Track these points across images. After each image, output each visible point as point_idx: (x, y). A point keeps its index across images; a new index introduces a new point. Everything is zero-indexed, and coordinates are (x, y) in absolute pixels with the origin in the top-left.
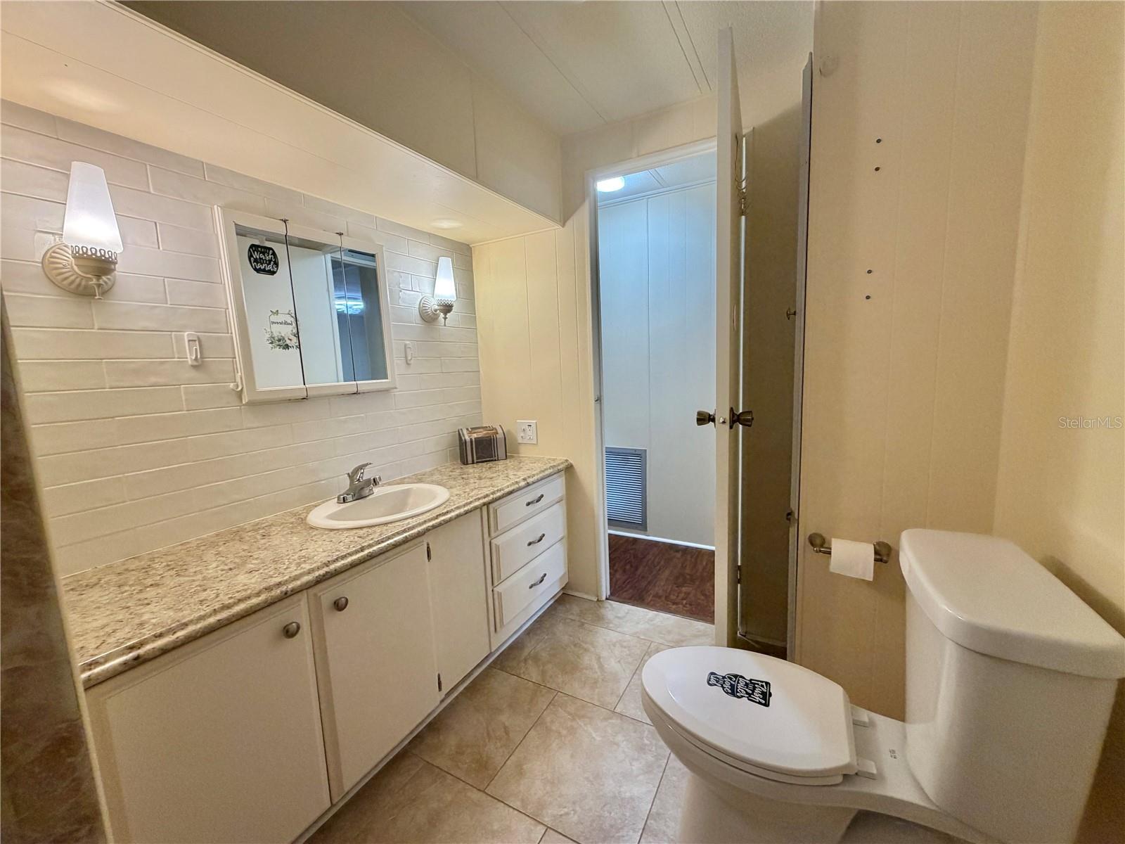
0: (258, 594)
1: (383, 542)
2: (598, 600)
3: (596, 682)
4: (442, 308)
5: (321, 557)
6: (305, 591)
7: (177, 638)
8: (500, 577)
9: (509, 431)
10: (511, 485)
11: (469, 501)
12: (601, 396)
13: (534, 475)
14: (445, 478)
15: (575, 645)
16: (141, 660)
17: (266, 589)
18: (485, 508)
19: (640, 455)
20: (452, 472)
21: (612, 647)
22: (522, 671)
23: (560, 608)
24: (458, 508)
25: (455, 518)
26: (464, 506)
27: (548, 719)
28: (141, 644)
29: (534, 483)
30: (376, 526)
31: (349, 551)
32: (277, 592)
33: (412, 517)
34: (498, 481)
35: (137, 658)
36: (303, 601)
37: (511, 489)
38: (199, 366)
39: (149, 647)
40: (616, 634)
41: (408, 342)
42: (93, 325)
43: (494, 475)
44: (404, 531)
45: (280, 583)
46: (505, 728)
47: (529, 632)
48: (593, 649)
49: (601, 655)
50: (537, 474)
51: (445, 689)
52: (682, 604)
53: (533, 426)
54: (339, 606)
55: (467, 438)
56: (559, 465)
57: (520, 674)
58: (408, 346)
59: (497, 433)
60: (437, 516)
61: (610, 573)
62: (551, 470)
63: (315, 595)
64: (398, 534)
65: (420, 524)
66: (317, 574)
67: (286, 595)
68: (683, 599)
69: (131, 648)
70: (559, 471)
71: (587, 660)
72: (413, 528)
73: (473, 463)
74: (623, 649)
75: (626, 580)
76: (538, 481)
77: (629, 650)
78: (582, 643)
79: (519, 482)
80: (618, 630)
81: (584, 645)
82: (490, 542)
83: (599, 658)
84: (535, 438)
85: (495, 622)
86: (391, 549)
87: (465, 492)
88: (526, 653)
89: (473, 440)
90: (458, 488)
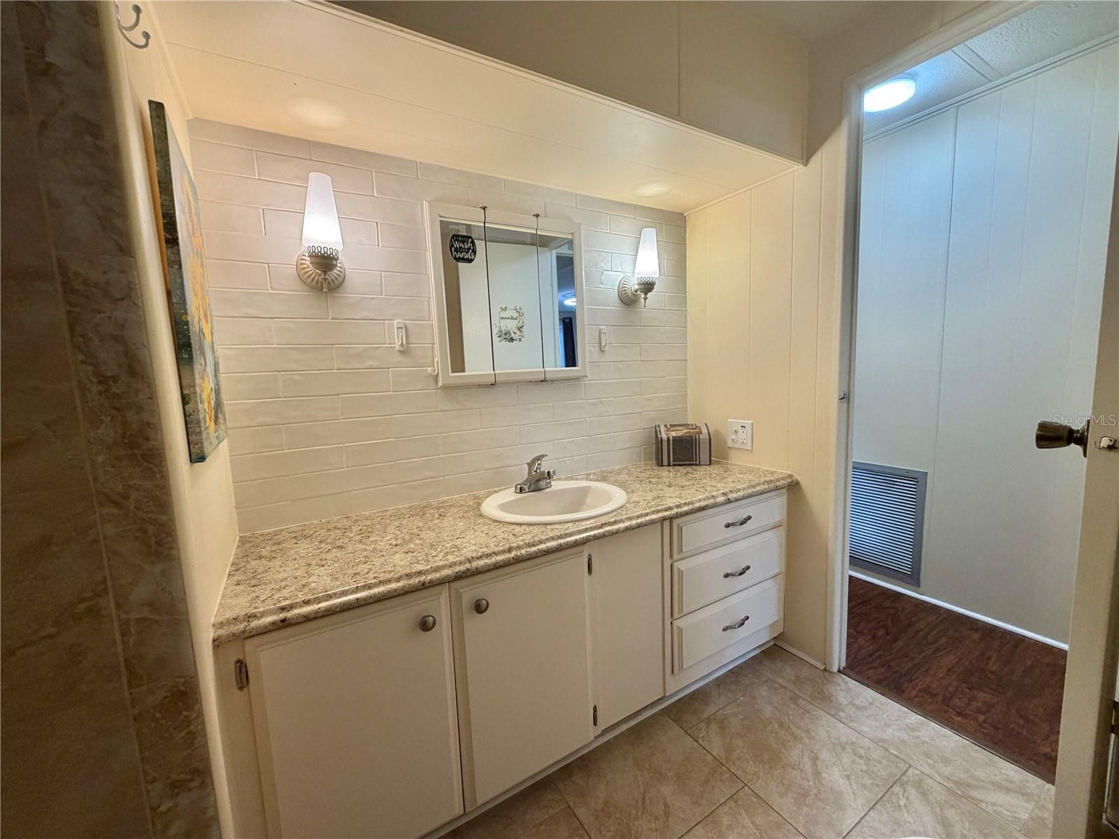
0: (398, 580)
1: (534, 545)
2: (825, 670)
3: (804, 794)
4: (642, 286)
5: (469, 552)
6: (447, 584)
7: (319, 609)
8: (681, 610)
9: (717, 432)
10: (704, 499)
11: (645, 511)
12: (849, 392)
13: (739, 490)
14: (631, 478)
15: (781, 725)
16: (285, 623)
17: (407, 576)
18: (667, 524)
19: (917, 480)
20: (641, 472)
21: (839, 749)
22: (701, 735)
23: (767, 663)
24: (630, 519)
25: (624, 531)
26: (638, 517)
27: (726, 821)
28: (291, 607)
29: (737, 500)
30: (535, 524)
31: (496, 549)
32: (415, 581)
33: (574, 521)
34: (690, 492)
35: (283, 621)
36: (444, 593)
37: (703, 504)
38: (405, 351)
39: (296, 611)
40: (849, 731)
41: (602, 327)
42: (328, 316)
43: (687, 483)
44: (560, 537)
45: (421, 571)
46: (666, 805)
47: (720, 682)
48: (807, 741)
49: (820, 755)
50: (744, 489)
51: (603, 724)
52: (976, 719)
53: (748, 427)
54: (479, 608)
55: (664, 436)
56: (778, 480)
57: (698, 737)
58: (603, 331)
59: (701, 433)
60: (602, 525)
61: (849, 635)
62: (766, 486)
63: (457, 591)
64: (553, 539)
65: (580, 532)
66: (457, 569)
67: (423, 586)
68: (979, 711)
69: (283, 609)
70: (777, 489)
71: (795, 754)
72: (571, 535)
73: (669, 465)
74: (859, 760)
75: (876, 652)
76: (744, 498)
77: (867, 764)
78: (791, 726)
79: (717, 497)
80: (852, 724)
81: (794, 729)
82: (672, 565)
83: (815, 759)
84: (750, 444)
85: (673, 660)
86: (541, 556)
87: (645, 500)
88: (711, 710)
89: (671, 438)
90: (640, 493)
